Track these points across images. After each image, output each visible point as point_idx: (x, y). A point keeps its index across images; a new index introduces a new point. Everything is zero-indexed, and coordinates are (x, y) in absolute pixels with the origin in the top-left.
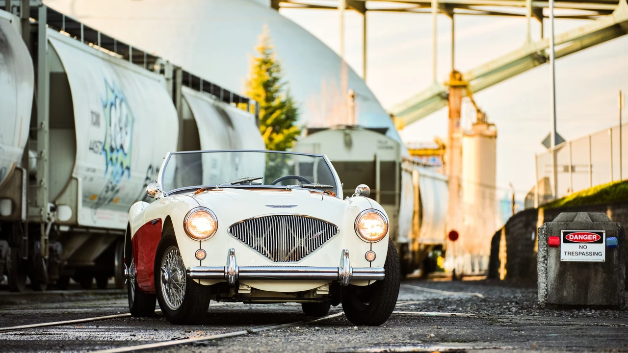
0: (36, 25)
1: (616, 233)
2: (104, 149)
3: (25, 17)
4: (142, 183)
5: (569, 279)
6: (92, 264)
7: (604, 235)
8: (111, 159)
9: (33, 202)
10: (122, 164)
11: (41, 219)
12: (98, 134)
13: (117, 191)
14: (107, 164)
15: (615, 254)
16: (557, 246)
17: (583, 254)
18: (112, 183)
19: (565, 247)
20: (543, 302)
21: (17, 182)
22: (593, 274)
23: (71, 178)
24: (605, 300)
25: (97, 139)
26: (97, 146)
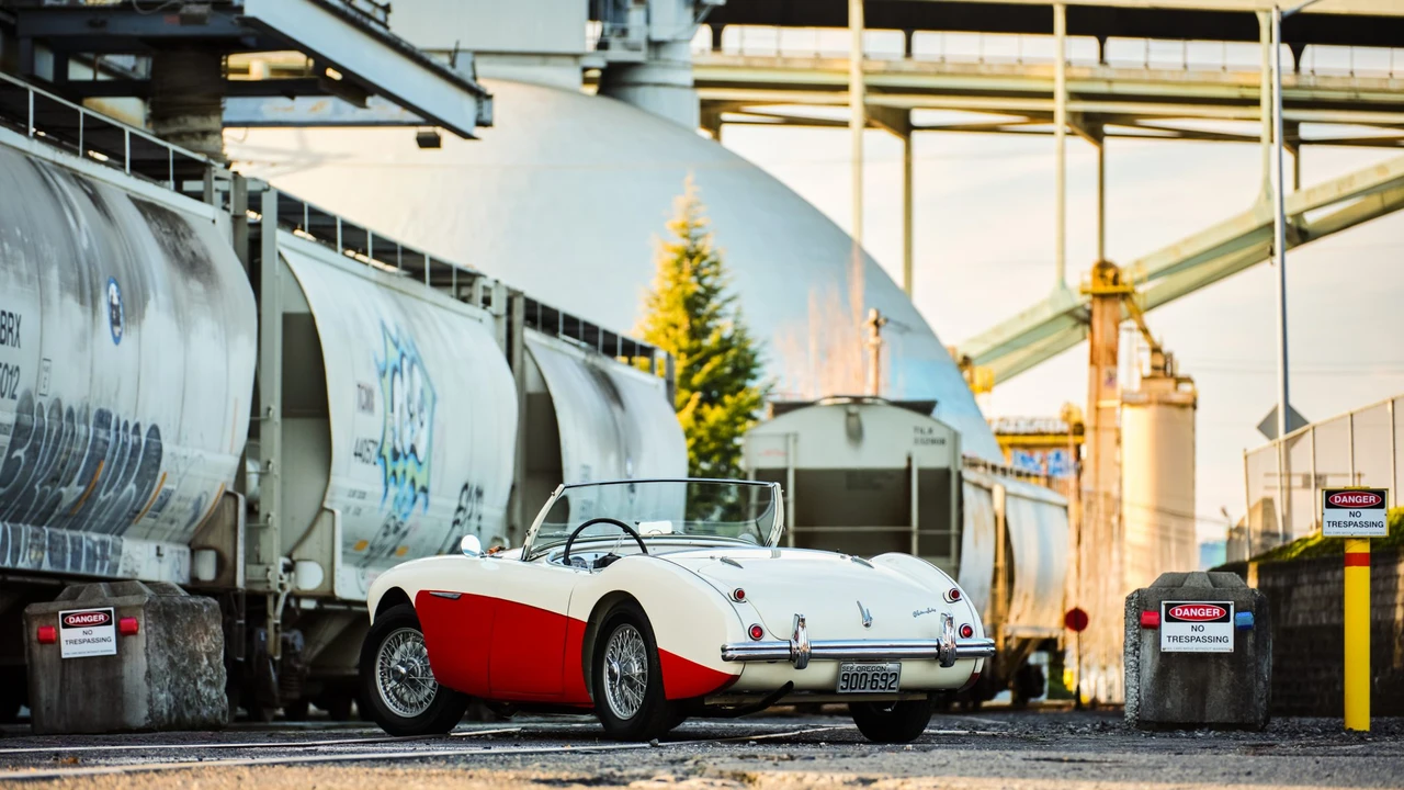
0: (258, 225)
1: (1251, 606)
2: (381, 455)
3: (239, 213)
4: (451, 517)
5: (1176, 681)
6: (356, 672)
7: (1232, 608)
8: (394, 473)
9: (253, 558)
10: (413, 482)
11: (268, 587)
12: (371, 427)
13: (405, 534)
14: (386, 484)
15: (1250, 639)
16: (1156, 627)
17: (1198, 639)
18: (394, 517)
19: (1168, 629)
20: (1133, 718)
21: (228, 519)
22: (1214, 673)
23: (322, 509)
24: (1233, 715)
25: (369, 437)
26: (368, 450)
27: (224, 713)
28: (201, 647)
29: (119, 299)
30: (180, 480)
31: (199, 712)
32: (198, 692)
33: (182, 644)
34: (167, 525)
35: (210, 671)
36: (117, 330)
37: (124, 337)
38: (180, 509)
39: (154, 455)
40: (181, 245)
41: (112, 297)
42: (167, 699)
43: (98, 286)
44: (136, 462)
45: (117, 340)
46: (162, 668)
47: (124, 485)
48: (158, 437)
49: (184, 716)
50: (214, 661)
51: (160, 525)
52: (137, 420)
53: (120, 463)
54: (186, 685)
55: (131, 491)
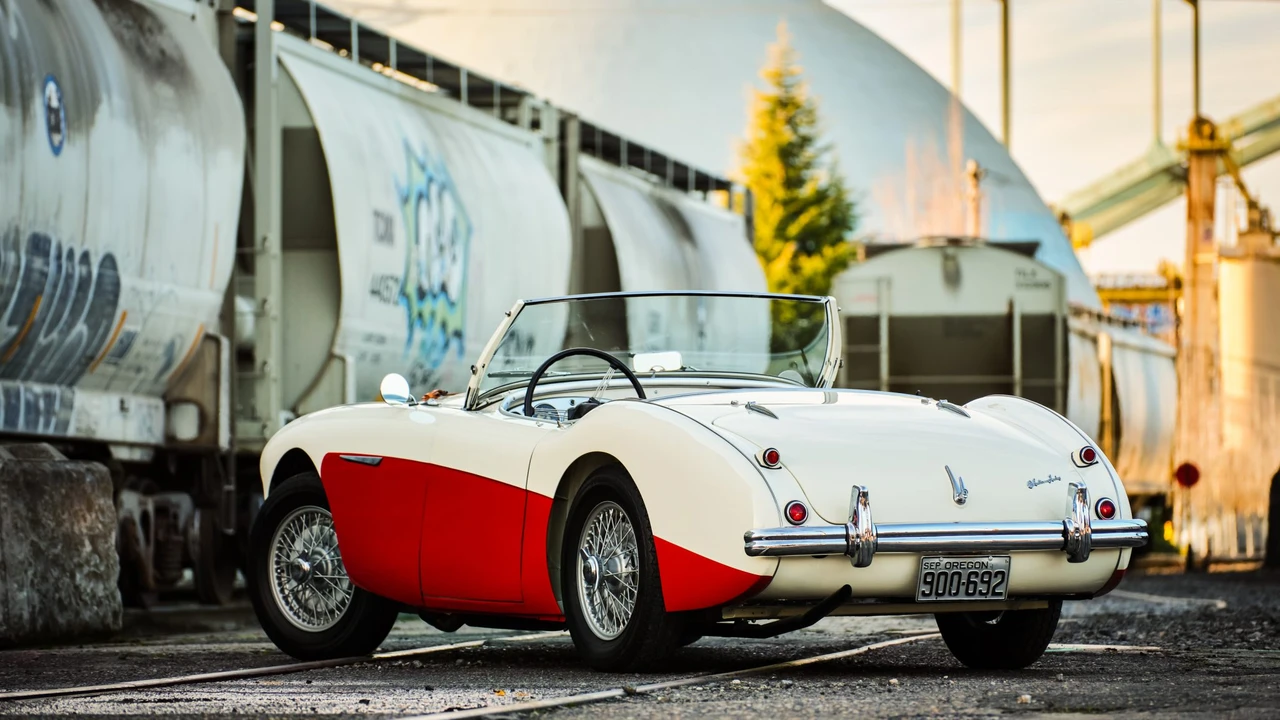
0: (250, 25)
2: (403, 293)
3: (226, 8)
8: (420, 315)
9: (243, 408)
10: (444, 325)
12: (391, 261)
14: (411, 327)
18: (421, 367)
21: (209, 367)
23: (331, 356)
25: (388, 272)
26: (387, 287)
27: (115, 614)
28: (82, 528)
29: (60, 100)
30: (145, 321)
31: (77, 613)
32: (77, 587)
33: (52, 524)
34: (132, 374)
35: (96, 559)
36: (57, 138)
37: (66, 146)
38: (148, 354)
39: (108, 289)
40: (147, 41)
41: (50, 99)
42: (29, 600)
43: (31, 84)
44: (86, 297)
45: (57, 150)
46: (21, 557)
47: (71, 325)
48: (114, 266)
49: (55, 621)
50: (101, 547)
51: (122, 373)
52: (86, 247)
53: (64, 299)
54: (57, 579)
55: (80, 335)
